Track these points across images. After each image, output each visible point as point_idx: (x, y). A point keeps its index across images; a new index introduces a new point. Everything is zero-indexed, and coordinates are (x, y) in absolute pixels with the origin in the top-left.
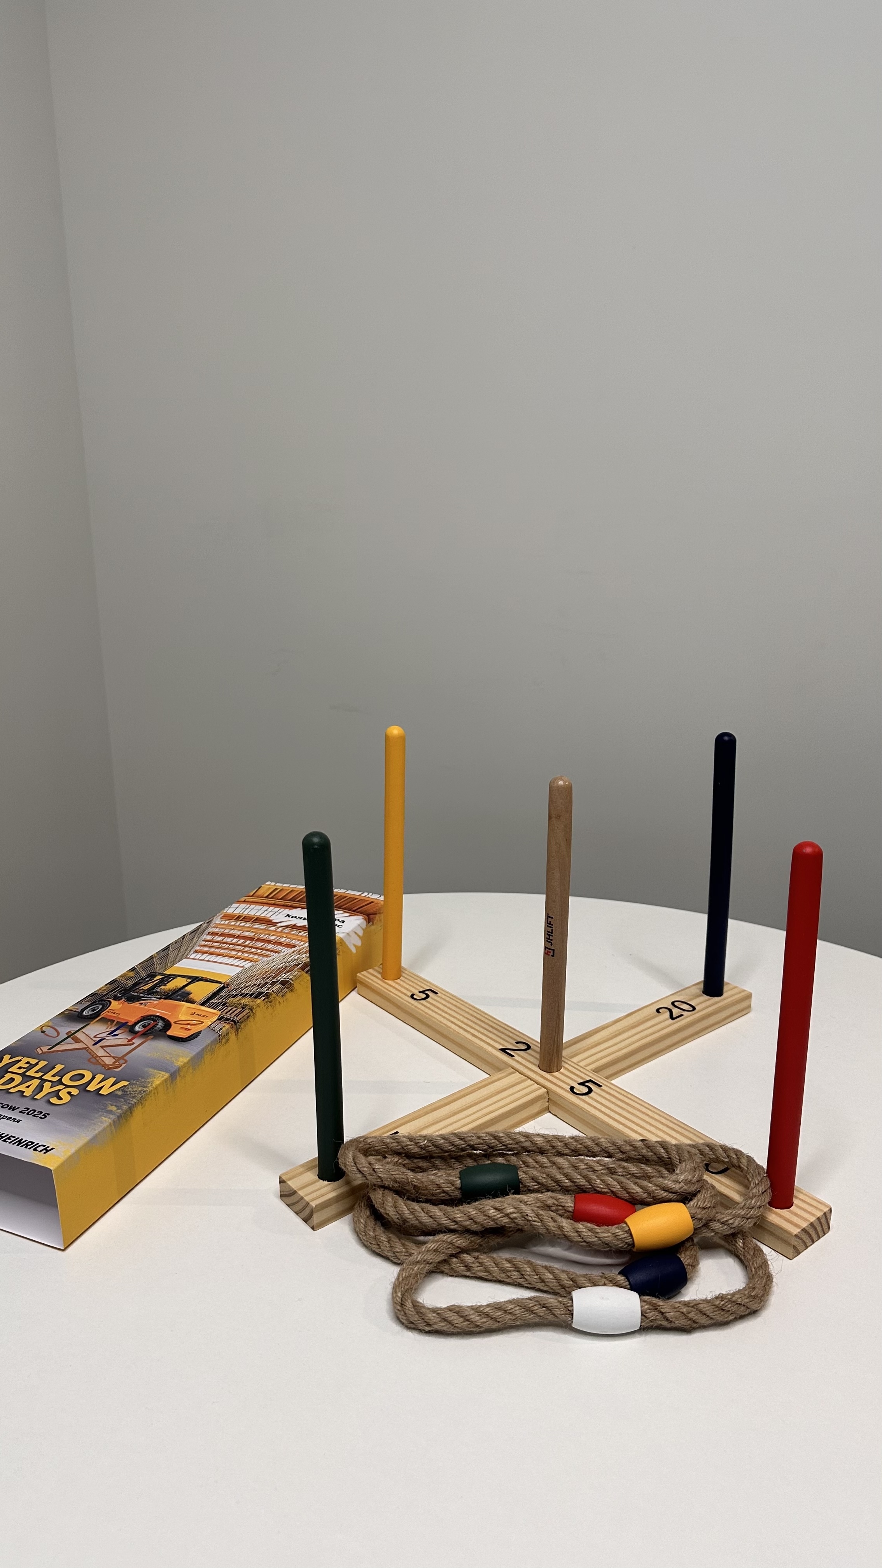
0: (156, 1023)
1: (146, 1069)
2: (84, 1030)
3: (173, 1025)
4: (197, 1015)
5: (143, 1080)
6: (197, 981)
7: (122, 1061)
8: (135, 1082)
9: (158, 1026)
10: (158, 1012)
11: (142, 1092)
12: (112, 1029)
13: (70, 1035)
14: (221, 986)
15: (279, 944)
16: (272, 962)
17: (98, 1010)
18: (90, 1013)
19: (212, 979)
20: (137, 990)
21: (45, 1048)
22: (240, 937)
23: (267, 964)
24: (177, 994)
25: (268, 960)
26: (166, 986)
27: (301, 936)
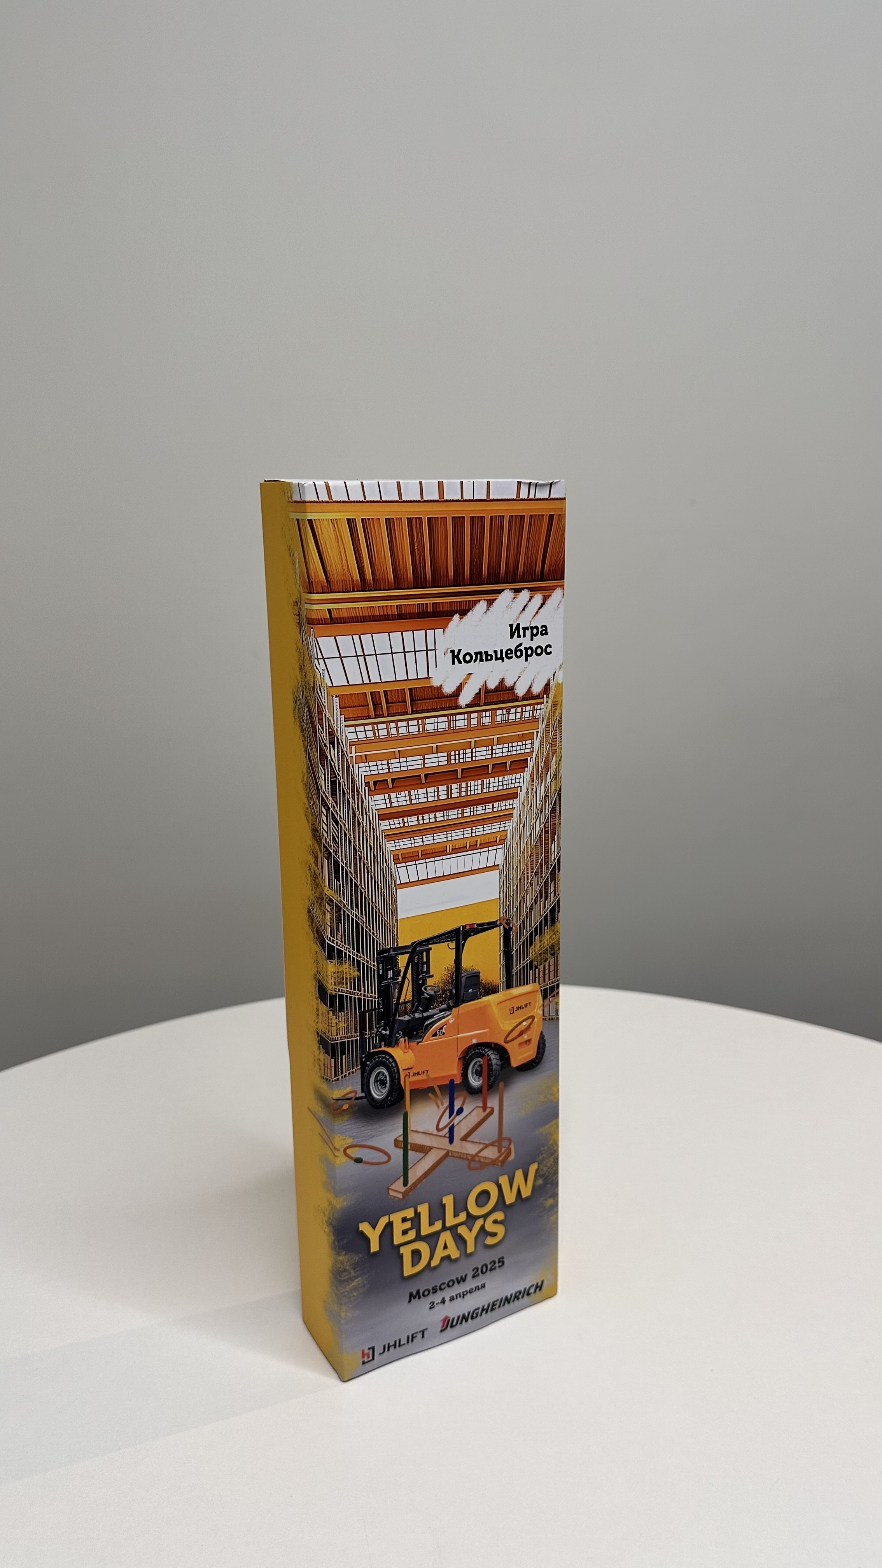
0: (486, 1058)
3: (507, 1046)
4: (518, 1008)
5: (546, 1148)
7: (505, 1143)
8: (541, 1157)
9: (494, 1062)
10: (473, 1036)
12: (446, 1103)
13: (404, 1144)
14: (502, 932)
15: (500, 768)
16: (524, 827)
17: (388, 1078)
18: (385, 1091)
19: (478, 923)
20: (402, 1008)
21: (399, 1186)
22: (432, 778)
23: (520, 838)
24: (463, 989)
25: (515, 825)
26: (432, 976)
27: (515, 723)
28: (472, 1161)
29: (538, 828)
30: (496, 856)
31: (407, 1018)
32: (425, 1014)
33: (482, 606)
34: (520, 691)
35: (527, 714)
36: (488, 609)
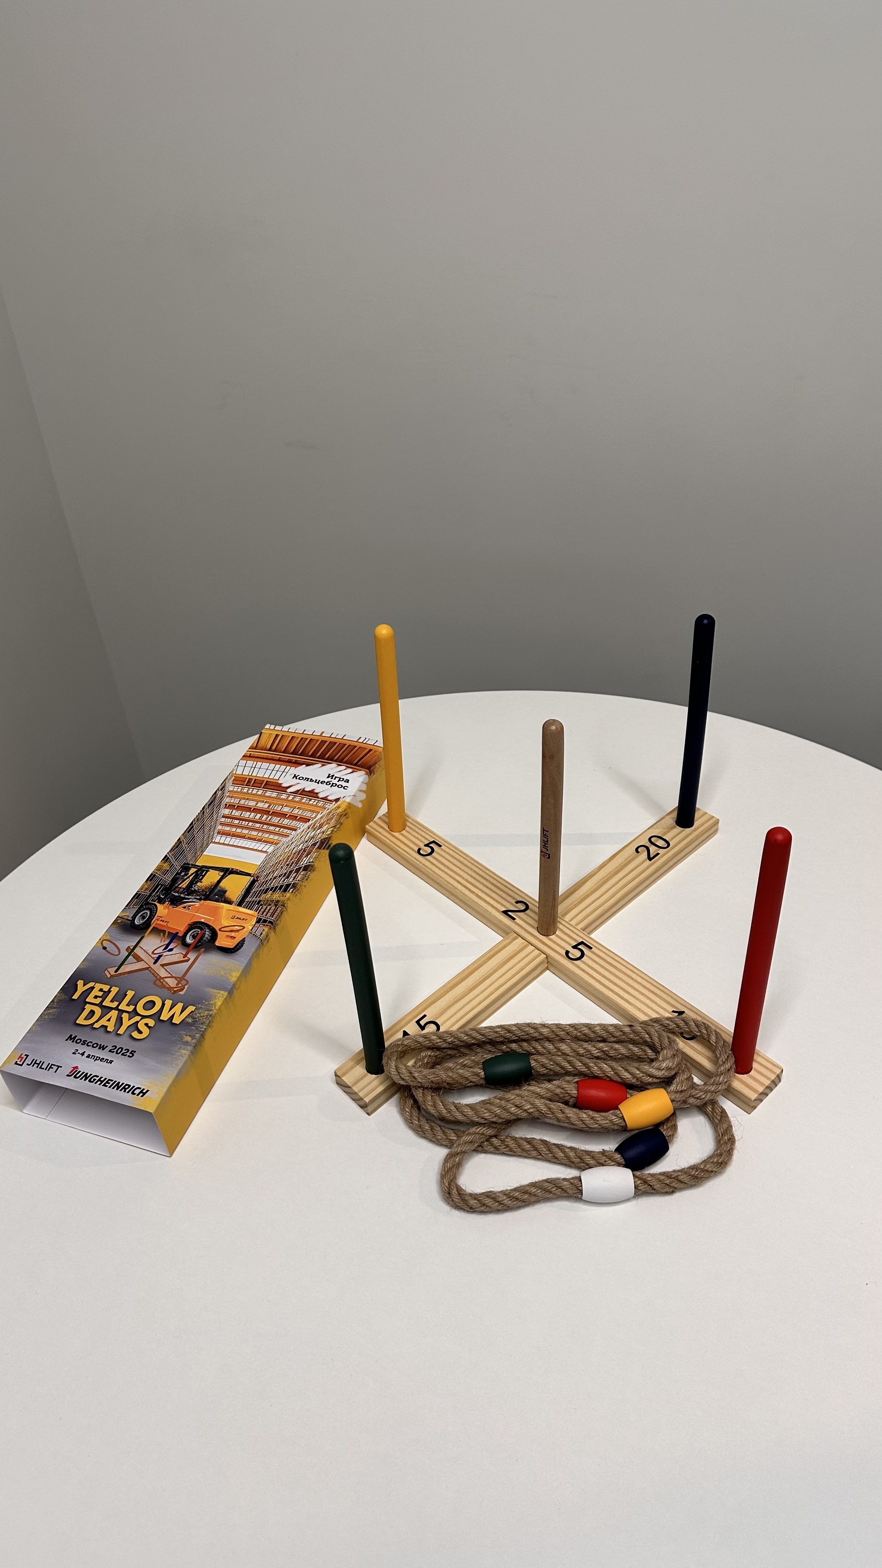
0: (203, 932)
1: (207, 989)
2: (141, 944)
3: (219, 932)
4: (238, 918)
5: (207, 1003)
6: (229, 874)
7: (184, 982)
8: (200, 1006)
9: (206, 936)
10: (203, 918)
11: (209, 1017)
12: (166, 942)
13: (131, 951)
14: (252, 879)
15: (294, 818)
16: (292, 843)
17: (147, 917)
18: (142, 922)
19: (241, 870)
20: (177, 889)
21: (112, 971)
22: (256, 810)
23: (287, 847)
24: (214, 893)
25: (287, 840)
26: (202, 882)
27: (312, 805)
28: (159, 982)
29: (300, 847)
30: (270, 849)
31: (177, 894)
32: (186, 897)
33: (320, 765)
34: (321, 795)
35: (320, 804)
36: (321, 767)
